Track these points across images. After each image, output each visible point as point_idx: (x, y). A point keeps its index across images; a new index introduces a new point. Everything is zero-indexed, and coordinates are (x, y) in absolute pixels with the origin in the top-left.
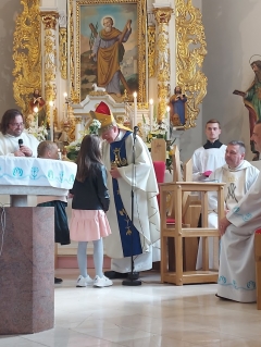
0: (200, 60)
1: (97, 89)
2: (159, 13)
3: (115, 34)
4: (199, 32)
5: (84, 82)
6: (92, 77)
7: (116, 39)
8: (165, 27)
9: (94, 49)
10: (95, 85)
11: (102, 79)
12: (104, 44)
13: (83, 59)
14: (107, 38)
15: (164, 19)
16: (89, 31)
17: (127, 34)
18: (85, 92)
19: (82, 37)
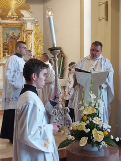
0: (42, 47)
1: (7, 55)
2: (28, 31)
3: (14, 37)
4: (41, 38)
5: (4, 52)
6: (7, 51)
7: (15, 39)
8: (30, 36)
9: (7, 41)
10: (6, 54)
11: (10, 52)
12: (11, 40)
13: (4, 44)
14: (12, 38)
15: (30, 33)
16: (6, 36)
17: (18, 37)
18: (4, 55)
19: (3, 38)
